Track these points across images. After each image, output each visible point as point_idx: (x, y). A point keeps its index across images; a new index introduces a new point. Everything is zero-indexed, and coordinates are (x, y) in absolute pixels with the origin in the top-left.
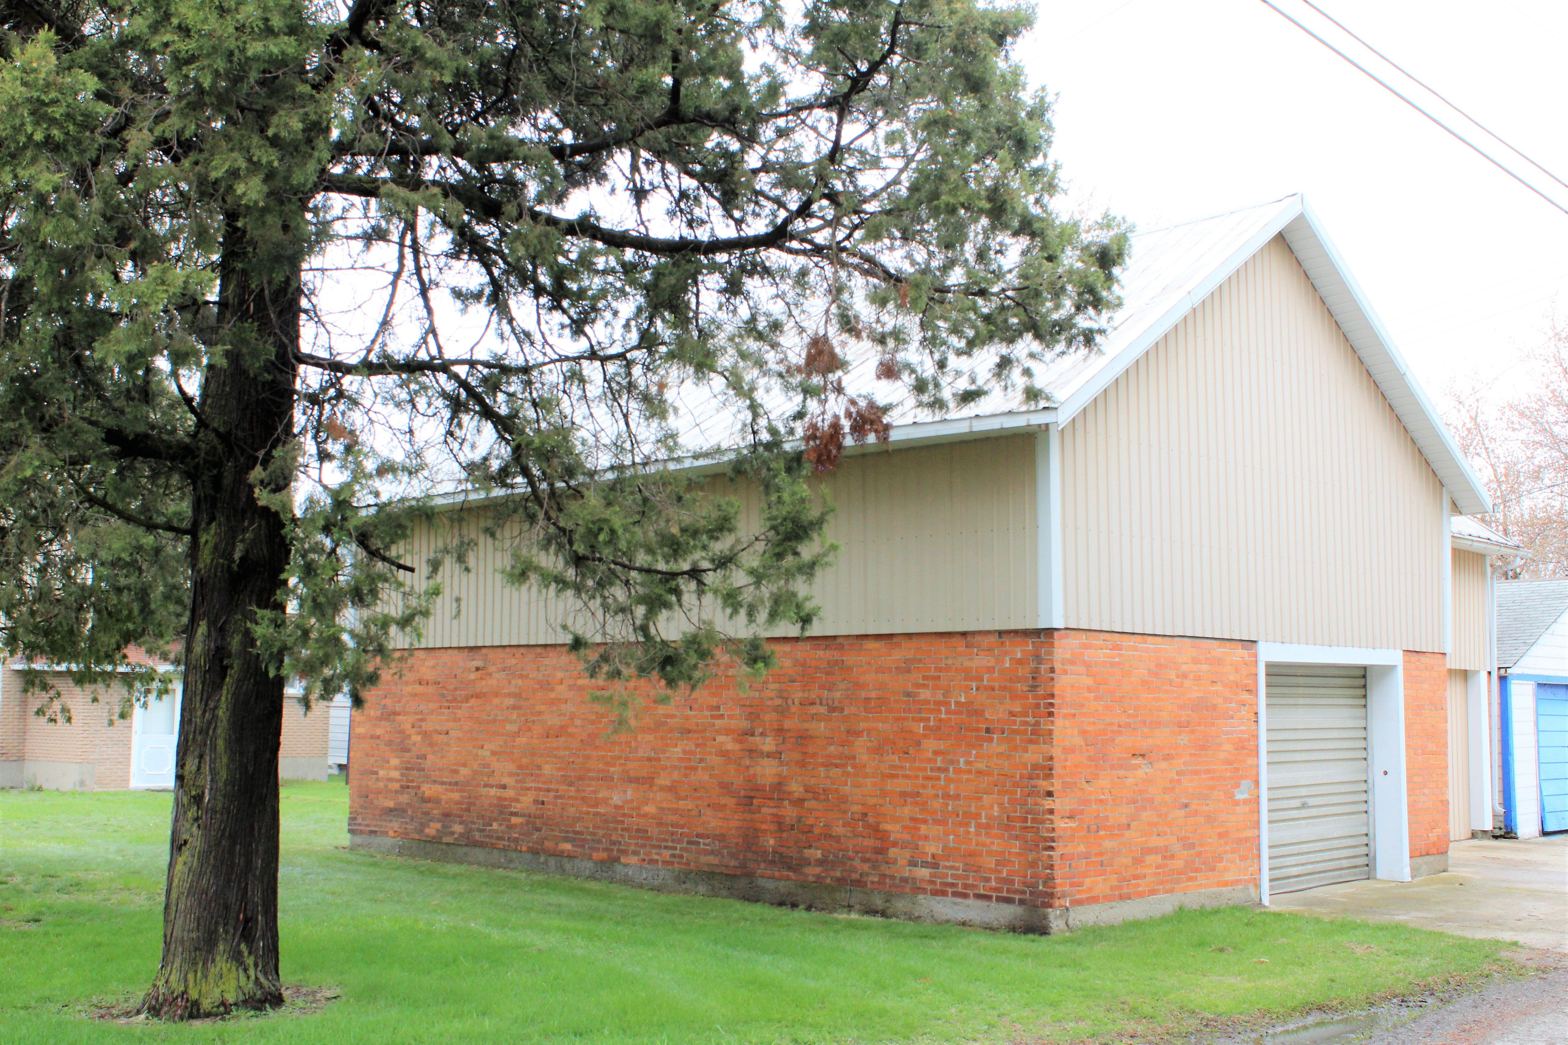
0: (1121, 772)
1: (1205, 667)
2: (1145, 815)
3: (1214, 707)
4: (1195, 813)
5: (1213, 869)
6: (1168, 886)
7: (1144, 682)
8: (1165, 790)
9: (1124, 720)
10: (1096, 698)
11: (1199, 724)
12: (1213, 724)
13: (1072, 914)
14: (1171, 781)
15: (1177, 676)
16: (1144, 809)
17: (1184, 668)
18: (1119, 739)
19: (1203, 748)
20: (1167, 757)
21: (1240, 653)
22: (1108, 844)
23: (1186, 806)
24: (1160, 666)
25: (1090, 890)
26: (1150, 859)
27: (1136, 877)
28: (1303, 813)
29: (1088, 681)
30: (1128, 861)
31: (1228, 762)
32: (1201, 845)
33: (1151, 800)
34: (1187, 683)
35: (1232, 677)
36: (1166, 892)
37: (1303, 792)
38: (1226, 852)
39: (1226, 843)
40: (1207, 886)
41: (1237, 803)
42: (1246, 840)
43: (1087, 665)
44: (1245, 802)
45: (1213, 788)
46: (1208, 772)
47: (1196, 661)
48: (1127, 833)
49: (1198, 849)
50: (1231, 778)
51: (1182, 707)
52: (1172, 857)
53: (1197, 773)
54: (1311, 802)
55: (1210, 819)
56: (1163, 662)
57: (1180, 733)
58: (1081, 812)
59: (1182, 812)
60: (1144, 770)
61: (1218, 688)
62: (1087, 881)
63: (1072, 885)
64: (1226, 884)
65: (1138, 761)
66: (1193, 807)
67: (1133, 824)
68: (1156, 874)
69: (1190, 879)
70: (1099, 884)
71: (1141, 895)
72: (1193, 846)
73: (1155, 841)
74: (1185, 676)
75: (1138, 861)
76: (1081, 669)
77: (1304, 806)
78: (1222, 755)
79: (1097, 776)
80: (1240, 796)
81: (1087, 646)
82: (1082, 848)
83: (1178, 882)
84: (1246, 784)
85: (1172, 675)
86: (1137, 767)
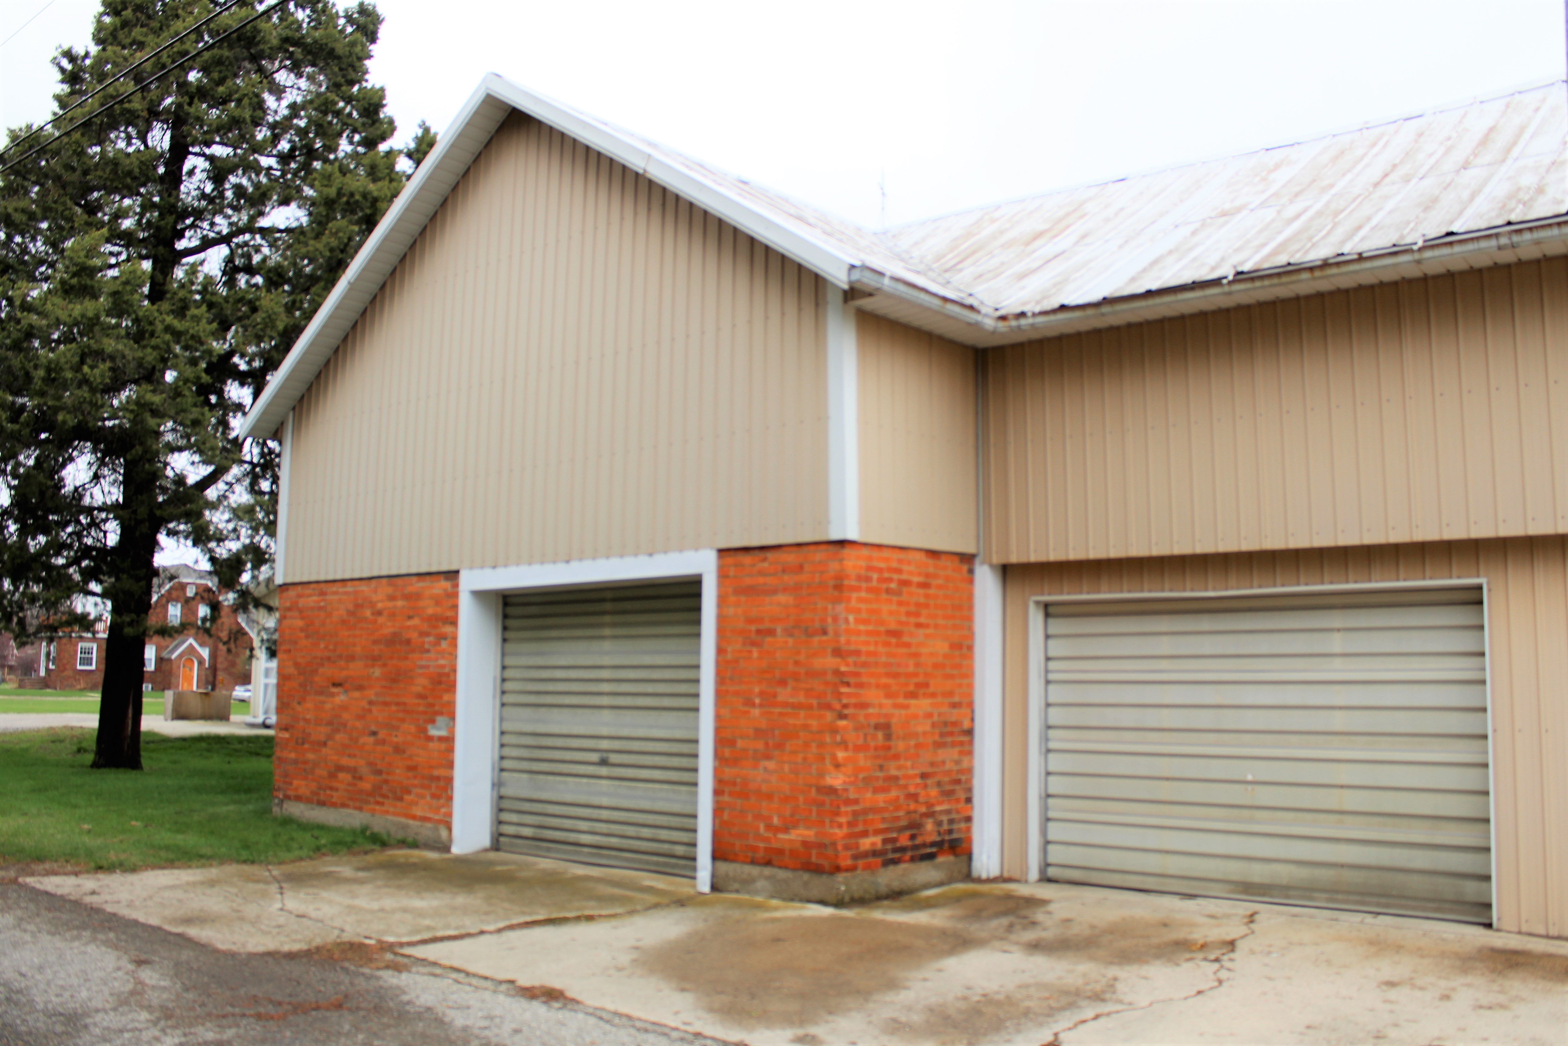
0: (322, 698)
1: (400, 603)
2: (339, 737)
3: (408, 642)
4: (383, 742)
5: (401, 799)
6: (358, 804)
7: (343, 622)
8: (360, 717)
9: (327, 654)
10: (307, 637)
11: (392, 658)
12: (406, 658)
13: (285, 806)
14: (364, 709)
15: (373, 614)
16: (338, 731)
17: (380, 606)
18: (321, 670)
19: (394, 681)
20: (360, 688)
21: (444, 584)
22: (310, 756)
23: (374, 733)
24: (357, 606)
25: (296, 789)
26: (342, 775)
27: (331, 788)
28: (604, 771)
29: (300, 623)
30: (324, 773)
31: (421, 696)
32: (388, 774)
33: (345, 725)
34: (381, 620)
35: (430, 611)
36: (356, 808)
37: (605, 744)
38: (415, 786)
39: (415, 777)
40: (395, 814)
41: (430, 739)
42: (438, 778)
43: (301, 610)
44: (441, 739)
45: (403, 720)
46: (398, 704)
47: (392, 598)
48: (324, 750)
49: (384, 776)
50: (425, 713)
51: (375, 642)
52: (361, 778)
53: (386, 704)
54: (614, 758)
55: (398, 750)
56: (360, 602)
57: (373, 666)
58: (293, 727)
59: (371, 739)
60: (341, 698)
61: (416, 621)
62: (296, 782)
63: (285, 782)
64: (414, 817)
65: (335, 690)
66: (380, 736)
67: (330, 743)
68: (347, 791)
69: (378, 803)
70: (302, 786)
71: (334, 805)
72: (379, 772)
73: (345, 761)
74: (379, 613)
75: (332, 775)
76: (295, 613)
77: (604, 762)
78: (417, 689)
79: (304, 699)
80: (433, 732)
81: (300, 596)
82: (293, 755)
83: (367, 802)
84: (441, 720)
85: (368, 613)
86: (333, 695)
